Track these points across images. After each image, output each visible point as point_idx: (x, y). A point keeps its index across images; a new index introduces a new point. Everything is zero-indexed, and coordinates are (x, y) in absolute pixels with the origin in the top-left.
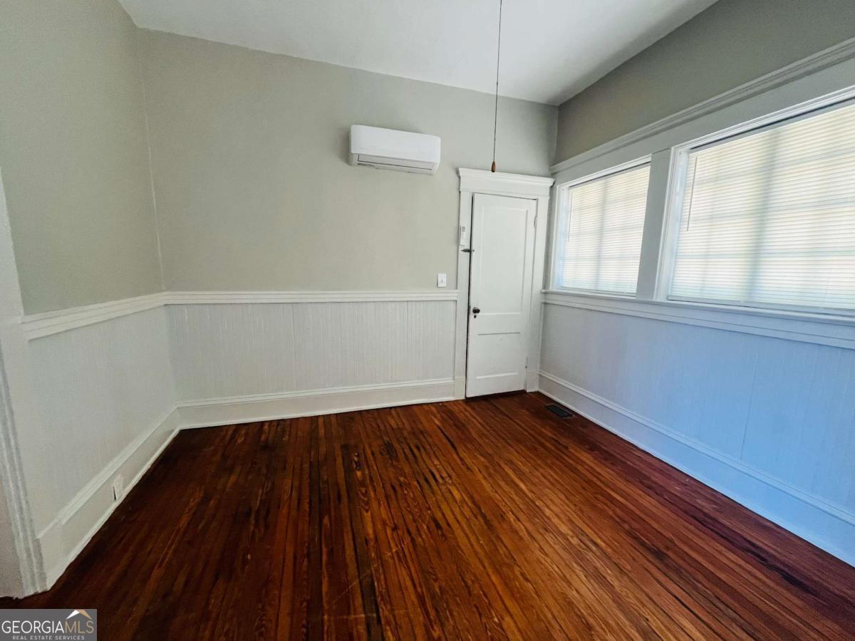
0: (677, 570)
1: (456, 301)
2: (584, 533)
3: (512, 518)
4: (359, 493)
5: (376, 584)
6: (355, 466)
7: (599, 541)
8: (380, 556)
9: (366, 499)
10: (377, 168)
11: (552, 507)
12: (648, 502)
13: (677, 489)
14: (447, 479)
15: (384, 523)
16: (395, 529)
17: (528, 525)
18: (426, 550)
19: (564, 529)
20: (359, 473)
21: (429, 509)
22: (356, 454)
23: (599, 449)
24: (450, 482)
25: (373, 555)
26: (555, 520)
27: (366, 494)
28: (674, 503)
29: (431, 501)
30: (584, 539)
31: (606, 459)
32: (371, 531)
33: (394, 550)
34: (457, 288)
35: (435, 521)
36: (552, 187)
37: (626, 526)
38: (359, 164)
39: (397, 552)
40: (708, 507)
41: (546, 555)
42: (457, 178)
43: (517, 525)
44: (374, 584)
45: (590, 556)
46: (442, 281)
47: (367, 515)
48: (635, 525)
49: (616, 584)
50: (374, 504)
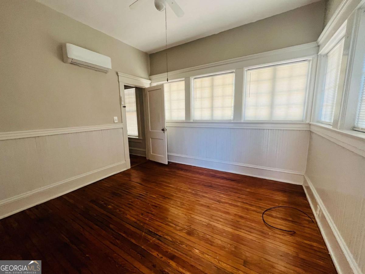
0: (215, 188)
1: (122, 128)
2: (194, 189)
3: (175, 194)
4: (117, 212)
5: (151, 230)
6: (105, 205)
7: (198, 189)
8: (145, 223)
9: (122, 212)
10: (80, 67)
11: (183, 187)
12: (202, 177)
13: (205, 172)
14: (147, 194)
15: (137, 215)
16: (142, 214)
17: (180, 194)
18: (157, 214)
19: (189, 191)
20: (110, 207)
21: (149, 204)
22: (101, 201)
23: (183, 169)
24: (149, 194)
25: (142, 224)
26: (186, 190)
27: (120, 211)
28: (206, 175)
29: (147, 201)
30: (195, 190)
31: (187, 171)
32: (134, 219)
33: (148, 219)
34: (122, 123)
35: (153, 205)
36: (150, 84)
37: (201, 184)
38: (71, 63)
39: (149, 219)
40: (213, 173)
41: (189, 198)
42: (117, 76)
43: (178, 195)
44: (150, 230)
45: (199, 193)
46: (116, 120)
47: (128, 216)
48: (203, 183)
49: (207, 196)
50: (127, 212)
